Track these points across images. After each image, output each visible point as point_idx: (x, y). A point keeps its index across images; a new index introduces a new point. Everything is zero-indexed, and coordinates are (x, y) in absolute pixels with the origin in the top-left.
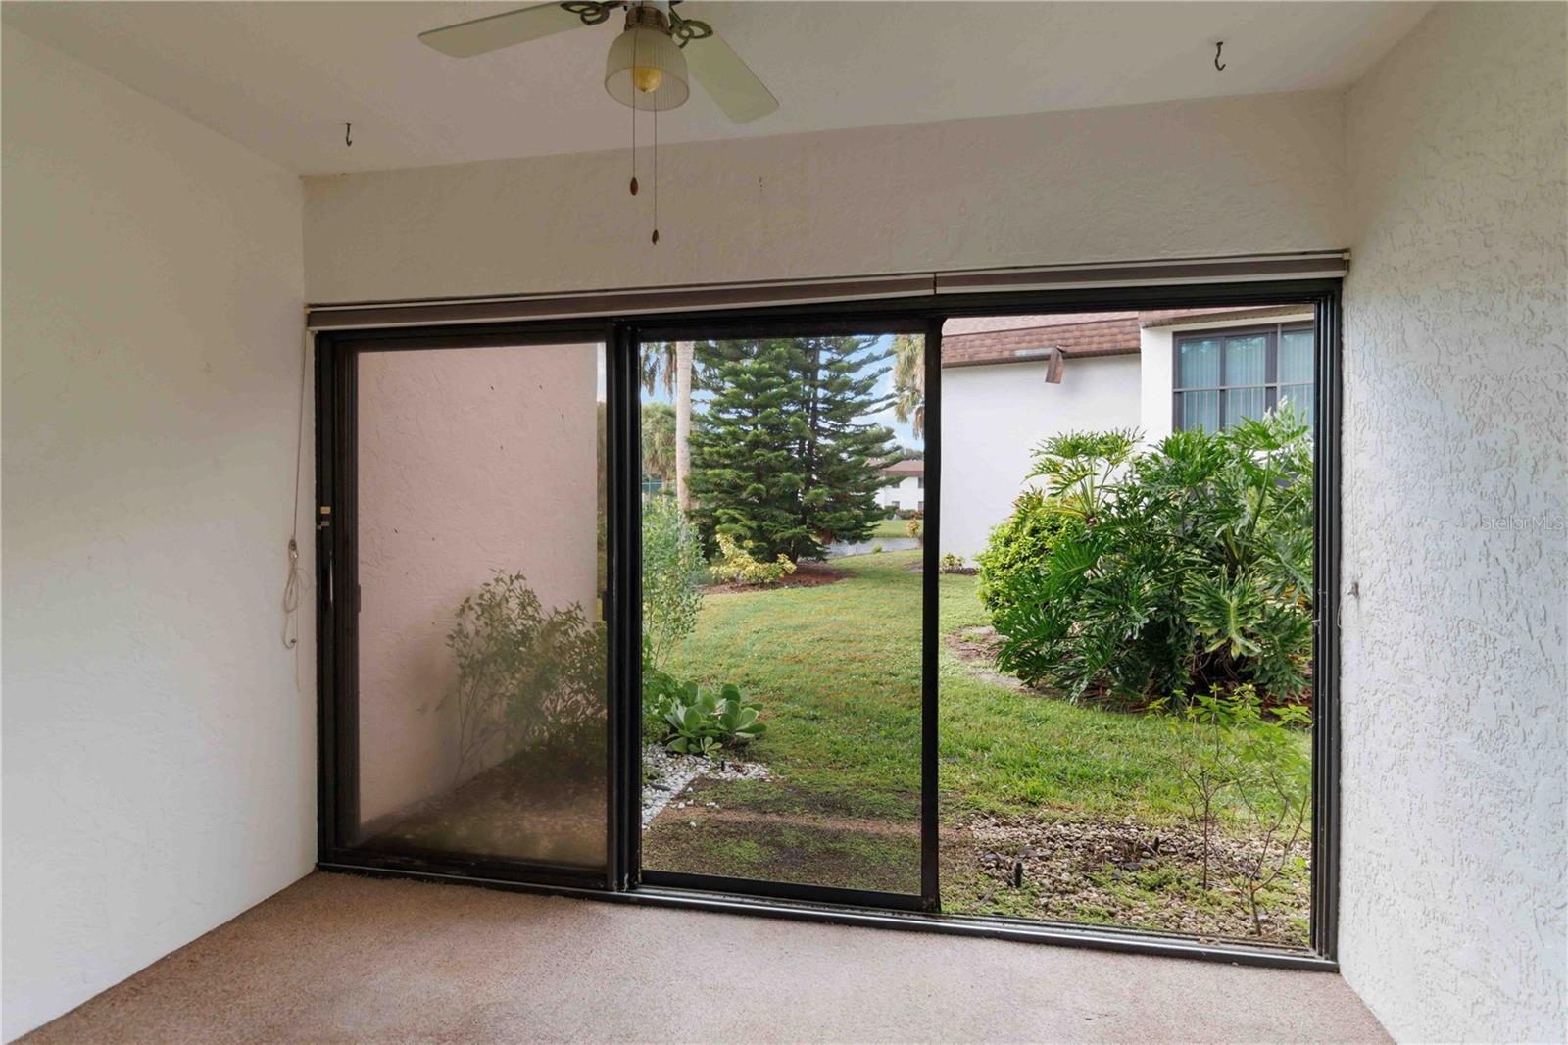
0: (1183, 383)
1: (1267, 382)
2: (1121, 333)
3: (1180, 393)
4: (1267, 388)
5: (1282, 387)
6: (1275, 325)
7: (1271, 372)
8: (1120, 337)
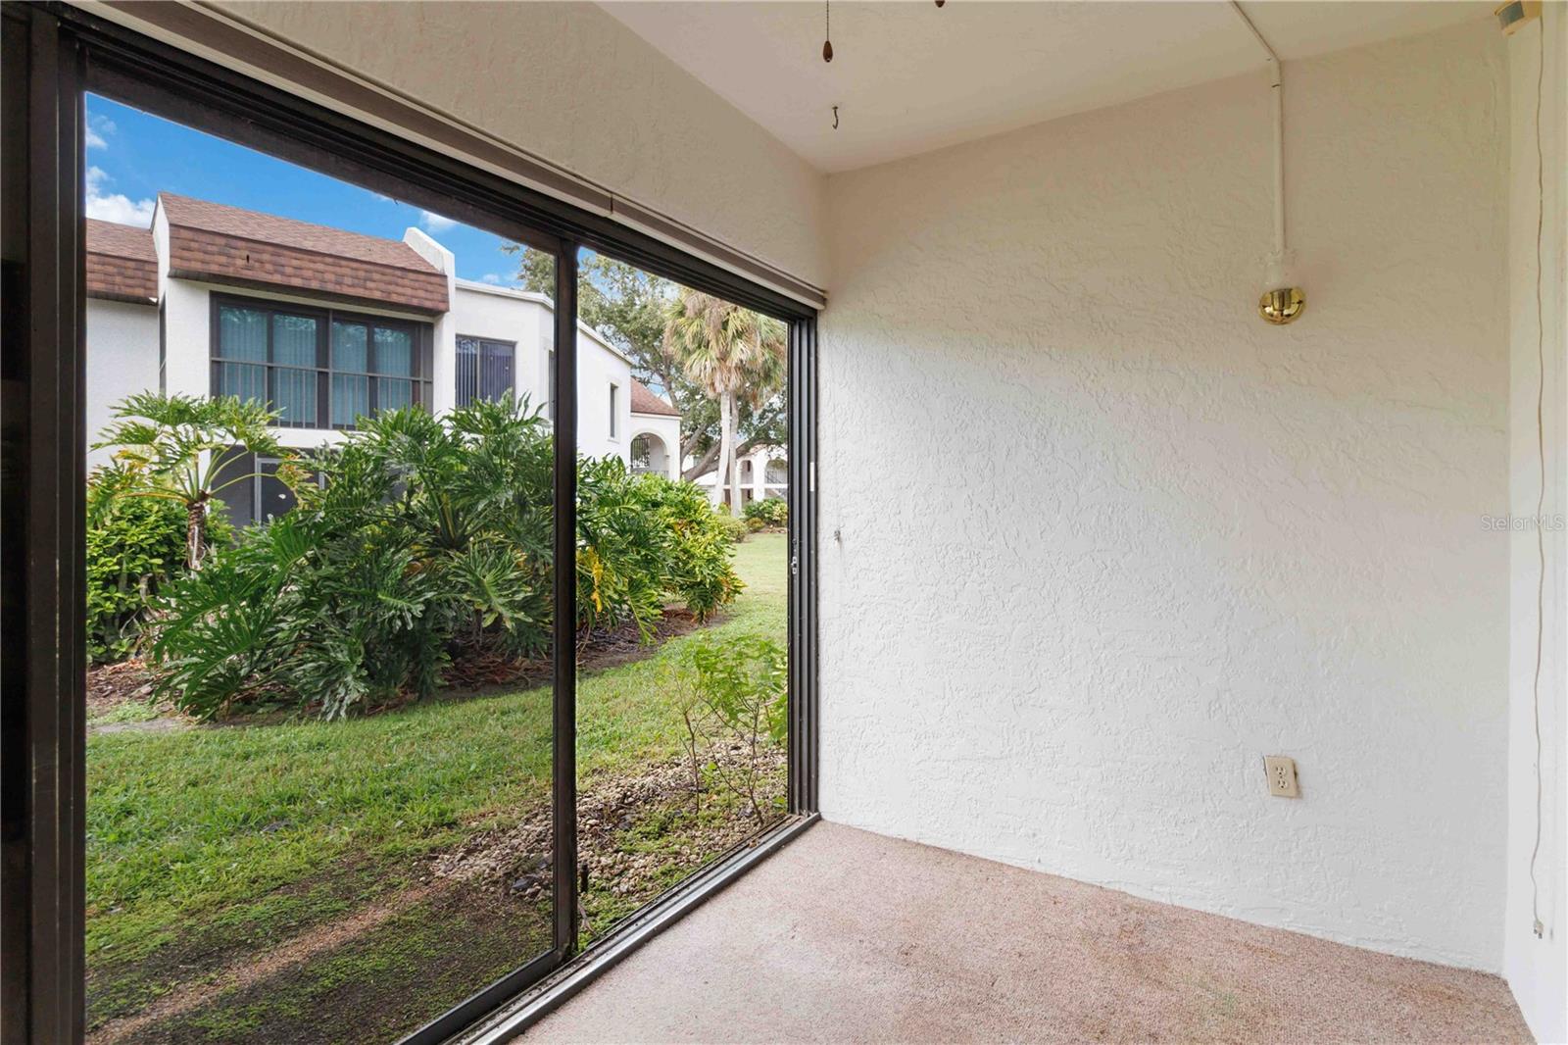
0: (223, 351)
1: (318, 366)
2: (120, 274)
3: (219, 362)
4: (319, 373)
5: (334, 373)
6: (326, 310)
7: (323, 355)
8: (118, 279)
